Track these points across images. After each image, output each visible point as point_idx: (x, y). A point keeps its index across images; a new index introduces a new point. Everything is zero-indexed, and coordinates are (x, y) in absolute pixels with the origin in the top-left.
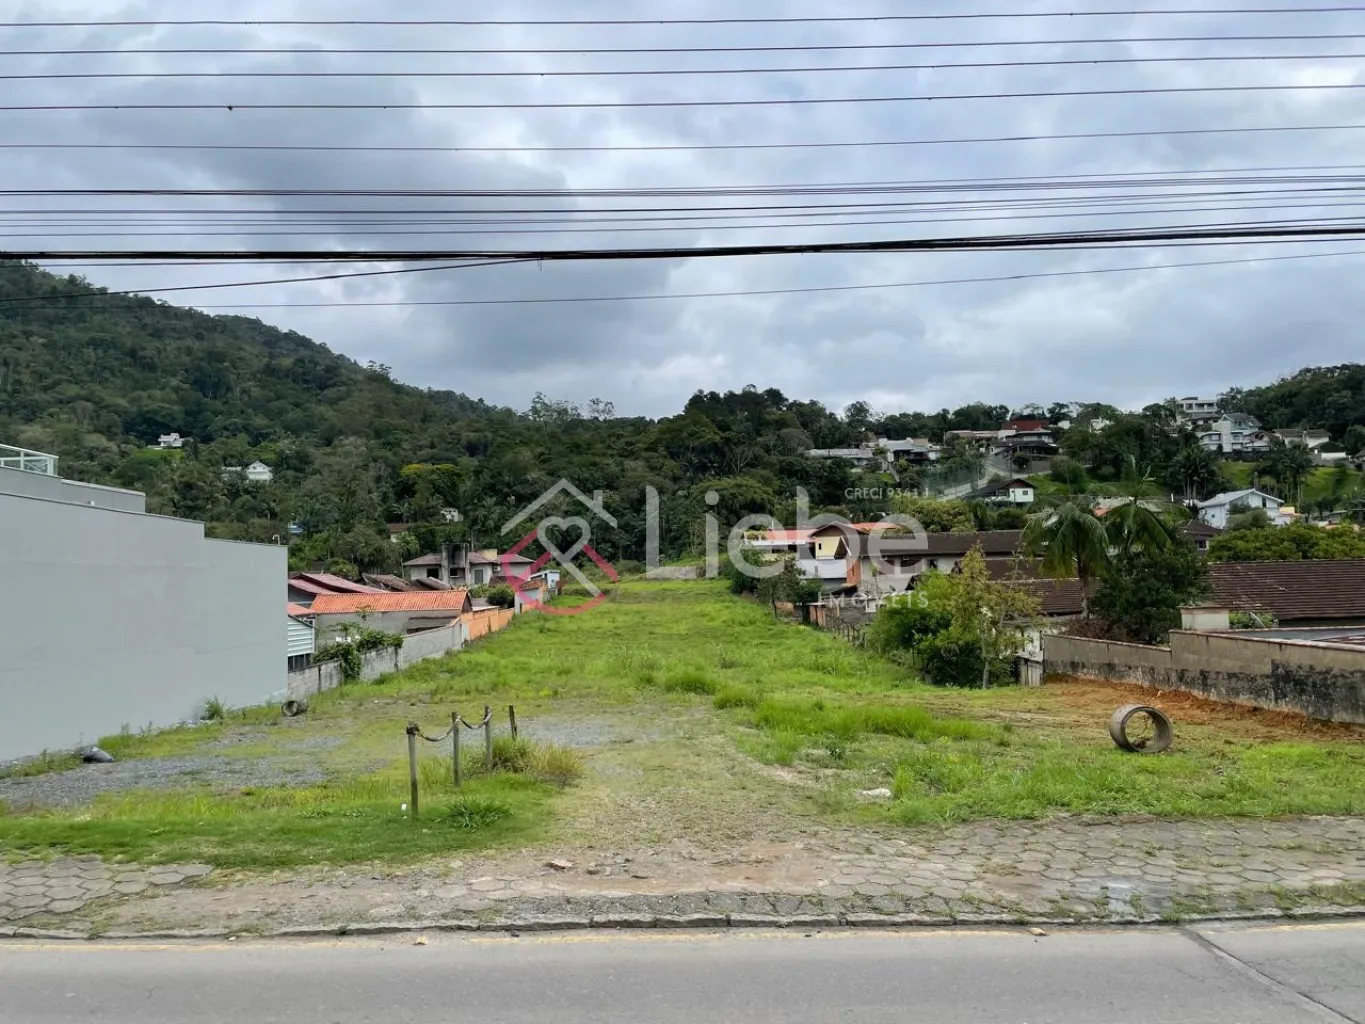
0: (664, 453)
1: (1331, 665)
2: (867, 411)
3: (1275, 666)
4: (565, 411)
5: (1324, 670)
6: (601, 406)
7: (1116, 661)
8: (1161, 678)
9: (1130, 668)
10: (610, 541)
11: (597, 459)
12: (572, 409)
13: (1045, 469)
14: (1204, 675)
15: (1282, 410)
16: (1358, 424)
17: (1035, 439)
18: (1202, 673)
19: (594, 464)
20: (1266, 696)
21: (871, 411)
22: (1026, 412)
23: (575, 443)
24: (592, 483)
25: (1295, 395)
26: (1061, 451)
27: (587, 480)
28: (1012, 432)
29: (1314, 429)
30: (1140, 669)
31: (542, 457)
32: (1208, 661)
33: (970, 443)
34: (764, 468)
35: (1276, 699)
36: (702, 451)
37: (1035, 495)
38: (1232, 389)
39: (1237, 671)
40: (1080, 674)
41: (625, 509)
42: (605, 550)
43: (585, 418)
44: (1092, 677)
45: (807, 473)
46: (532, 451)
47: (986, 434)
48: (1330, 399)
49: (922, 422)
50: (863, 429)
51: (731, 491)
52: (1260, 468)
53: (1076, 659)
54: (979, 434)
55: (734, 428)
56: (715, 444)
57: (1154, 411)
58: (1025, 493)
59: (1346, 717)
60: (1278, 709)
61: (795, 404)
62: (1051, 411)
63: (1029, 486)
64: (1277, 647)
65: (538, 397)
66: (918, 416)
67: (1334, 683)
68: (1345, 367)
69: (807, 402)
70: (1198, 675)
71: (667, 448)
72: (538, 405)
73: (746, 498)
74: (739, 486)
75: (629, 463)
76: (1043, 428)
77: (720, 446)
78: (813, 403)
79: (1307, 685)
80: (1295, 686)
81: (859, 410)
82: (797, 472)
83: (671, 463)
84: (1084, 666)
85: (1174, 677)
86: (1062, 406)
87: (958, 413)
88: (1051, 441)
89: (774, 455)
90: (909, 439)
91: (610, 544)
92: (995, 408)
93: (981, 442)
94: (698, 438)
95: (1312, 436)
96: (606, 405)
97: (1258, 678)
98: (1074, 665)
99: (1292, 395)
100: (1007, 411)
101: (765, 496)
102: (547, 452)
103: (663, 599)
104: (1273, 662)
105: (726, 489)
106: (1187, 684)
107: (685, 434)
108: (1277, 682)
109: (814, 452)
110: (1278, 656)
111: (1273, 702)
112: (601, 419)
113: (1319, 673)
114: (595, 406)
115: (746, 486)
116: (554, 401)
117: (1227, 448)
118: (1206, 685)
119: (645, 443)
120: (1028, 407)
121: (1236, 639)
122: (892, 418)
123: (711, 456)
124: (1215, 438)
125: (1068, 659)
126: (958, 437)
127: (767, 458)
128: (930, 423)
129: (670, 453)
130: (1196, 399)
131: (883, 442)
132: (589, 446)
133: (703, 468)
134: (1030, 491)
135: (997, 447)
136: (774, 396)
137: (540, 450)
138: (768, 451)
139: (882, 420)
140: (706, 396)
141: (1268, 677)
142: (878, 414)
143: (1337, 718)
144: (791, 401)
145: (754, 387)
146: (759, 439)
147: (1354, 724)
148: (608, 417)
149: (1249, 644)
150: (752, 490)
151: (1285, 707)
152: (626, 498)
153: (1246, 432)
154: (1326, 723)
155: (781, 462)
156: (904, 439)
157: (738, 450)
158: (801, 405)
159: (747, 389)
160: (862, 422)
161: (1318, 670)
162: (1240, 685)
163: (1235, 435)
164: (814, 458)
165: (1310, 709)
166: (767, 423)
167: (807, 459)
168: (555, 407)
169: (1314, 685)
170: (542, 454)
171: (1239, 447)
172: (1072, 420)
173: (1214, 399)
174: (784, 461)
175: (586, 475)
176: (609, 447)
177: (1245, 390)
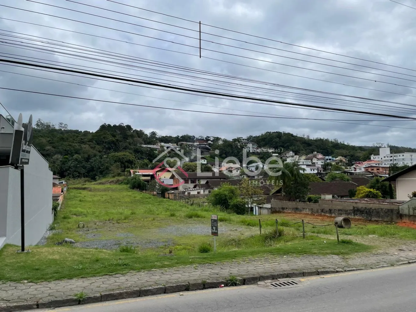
0: (95, 143)
1: (372, 207)
2: (156, 134)
3: (354, 207)
4: (50, 126)
5: (370, 208)
6: (63, 125)
7: (299, 207)
8: (315, 211)
9: (304, 209)
10: (77, 171)
11: (71, 143)
12: (52, 125)
13: (208, 154)
14: (330, 210)
15: (263, 142)
16: (281, 147)
17: (204, 146)
18: (329, 210)
19: (70, 145)
20: (351, 215)
21: (157, 134)
22: (200, 138)
23: (62, 138)
24: (70, 151)
25: (266, 139)
26: (211, 149)
27: (69, 150)
28: (198, 144)
29: (270, 147)
30: (308, 209)
31: (50, 142)
32: (332, 207)
33: (186, 146)
34: (130, 150)
35: (354, 215)
36: (109, 143)
37: (207, 161)
38: (250, 136)
39: (341, 209)
40: (285, 211)
41: (83, 161)
42: (76, 174)
43: (57, 129)
44: (290, 211)
45: (143, 152)
46: (46, 139)
47: (191, 143)
48: (274, 140)
49: (172, 139)
50: (155, 139)
51: (122, 156)
52: (260, 157)
53: (284, 207)
54: (189, 143)
55: (117, 136)
56: (114, 141)
57: (235, 140)
58: (204, 161)
59: (376, 219)
60: (355, 218)
61: (135, 130)
62: (206, 138)
63: (206, 159)
64: (355, 203)
65: (39, 120)
66: (170, 137)
67: (373, 211)
68: (277, 132)
69: (139, 130)
70: (328, 210)
71: (96, 141)
72: (39, 123)
73: (127, 159)
74: (125, 155)
75: (83, 146)
76: (206, 143)
77: (115, 142)
78: (141, 131)
79: (364, 212)
80: (360, 212)
81: (153, 134)
82: (139, 151)
83: (97, 146)
84: (287, 208)
85: (320, 211)
86: (209, 137)
87: (182, 137)
88: (208, 147)
89: (132, 146)
90: (170, 143)
91: (77, 173)
92: (192, 136)
93: (189, 146)
94: (107, 139)
95: (270, 149)
96: (65, 125)
97: (348, 211)
98: (283, 209)
99: (265, 139)
100: (195, 137)
101: (133, 158)
102: (52, 140)
103: (108, 191)
104: (353, 207)
105: (120, 156)
106: (324, 213)
107: (102, 137)
108: (355, 211)
109: (144, 146)
110: (355, 205)
111: (353, 216)
112: (63, 130)
113: (368, 209)
114: (61, 125)
115: (127, 155)
116: (45, 122)
117: (251, 151)
118: (331, 213)
119: (88, 139)
120: (200, 137)
121: (341, 201)
122: (163, 137)
123: (112, 145)
124: (248, 148)
125: (280, 207)
126: (183, 144)
127: (130, 146)
128: (174, 139)
129: (97, 143)
130: (242, 138)
131: (163, 144)
132: (67, 139)
133: (109, 149)
134: (206, 160)
135: (194, 147)
136: (129, 127)
137: (49, 139)
138: (130, 144)
139: (160, 137)
140: (107, 125)
141: (351, 210)
142: (159, 135)
143: (373, 219)
144: (134, 129)
145: (123, 124)
146: (127, 141)
147: (378, 220)
148: (65, 129)
149: (346, 202)
150: (129, 156)
151: (357, 217)
152: (83, 157)
153: (255, 147)
154: (370, 221)
155: (134, 148)
156: (169, 143)
157: (121, 144)
158: (137, 131)
159: (121, 124)
160: (155, 137)
161: (367, 208)
162: (342, 212)
163: (253, 148)
164: (144, 147)
165: (365, 218)
166: (128, 136)
167: (142, 147)
168: (46, 124)
169: (366, 212)
170: (49, 141)
171: (253, 151)
172: (212, 141)
173: (246, 138)
174: (135, 148)
175: (68, 149)
176: (74, 140)
177: (253, 136)
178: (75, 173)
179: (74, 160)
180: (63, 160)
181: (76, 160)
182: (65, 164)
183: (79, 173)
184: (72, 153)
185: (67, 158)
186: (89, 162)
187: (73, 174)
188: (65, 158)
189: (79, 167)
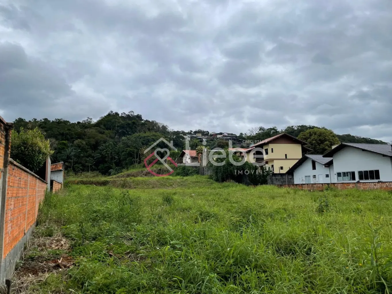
0: (104, 127)
31: (41, 126)
41: (88, 149)
42: (78, 167)
83: (107, 131)
136: (139, 117)
140: (113, 113)
145: (133, 112)
152: (88, 144)
178: (77, 165)
179: (76, 146)
180: (59, 146)
181: (79, 146)
182: (61, 153)
183: (83, 166)
184: (73, 138)
185: (65, 144)
186: (98, 149)
187: (73, 167)
188: (61, 144)
189: (83, 157)
